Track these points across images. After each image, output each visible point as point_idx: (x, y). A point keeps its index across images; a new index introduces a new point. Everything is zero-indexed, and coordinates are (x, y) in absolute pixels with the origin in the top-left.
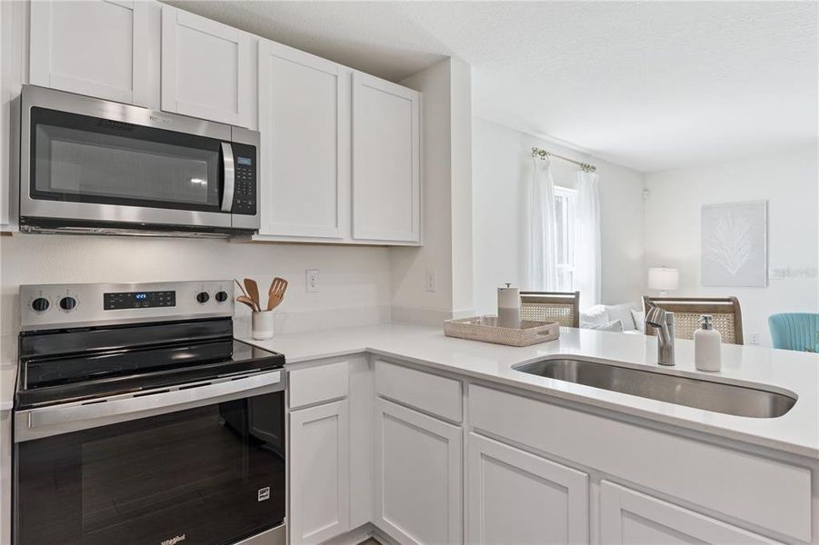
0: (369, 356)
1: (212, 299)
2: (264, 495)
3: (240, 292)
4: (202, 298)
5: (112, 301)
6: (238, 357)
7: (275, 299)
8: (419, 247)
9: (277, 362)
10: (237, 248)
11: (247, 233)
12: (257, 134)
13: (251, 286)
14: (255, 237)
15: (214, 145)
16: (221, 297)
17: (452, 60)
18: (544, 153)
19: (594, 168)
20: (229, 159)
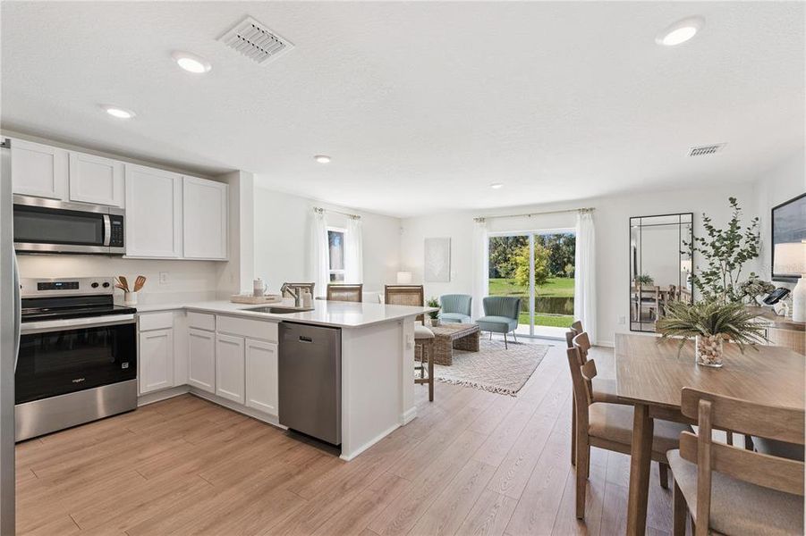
0: (185, 310)
1: (100, 286)
2: (125, 366)
3: (117, 282)
4: (95, 285)
5: (42, 286)
6: (115, 308)
7: (139, 285)
8: (226, 262)
9: (133, 311)
10: (115, 260)
11: (120, 255)
12: (124, 210)
13: (123, 280)
14: (124, 257)
15: (100, 217)
16: (106, 285)
17: (241, 173)
18: (321, 210)
19: (359, 217)
20: (107, 221)
